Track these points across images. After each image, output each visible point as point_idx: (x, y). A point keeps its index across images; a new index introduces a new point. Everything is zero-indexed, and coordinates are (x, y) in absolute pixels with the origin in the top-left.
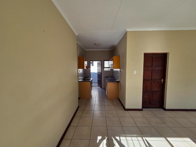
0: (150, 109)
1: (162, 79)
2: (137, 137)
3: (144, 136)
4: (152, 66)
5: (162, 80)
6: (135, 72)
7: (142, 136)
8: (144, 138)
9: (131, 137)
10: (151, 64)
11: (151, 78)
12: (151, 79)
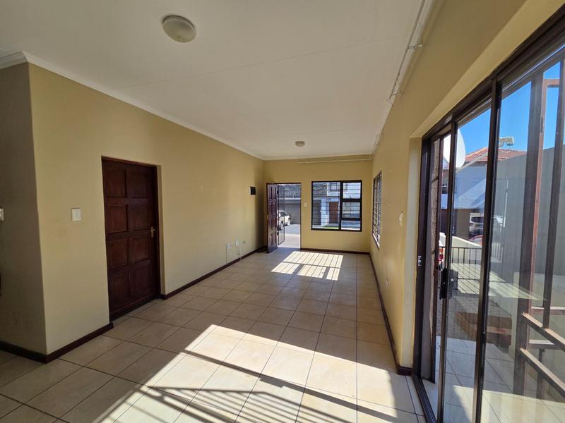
0: (131, 314)
1: (152, 228)
2: (124, 401)
3: (141, 383)
4: (126, 197)
5: (152, 230)
6: (76, 216)
7: (138, 386)
8: (144, 388)
9: (107, 416)
10: (124, 191)
11: (125, 229)
12: (127, 231)
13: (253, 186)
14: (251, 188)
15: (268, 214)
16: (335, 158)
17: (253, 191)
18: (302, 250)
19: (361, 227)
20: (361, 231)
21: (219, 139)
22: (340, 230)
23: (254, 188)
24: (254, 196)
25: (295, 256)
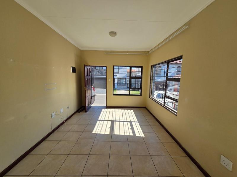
13: (74, 66)
14: (73, 67)
15: (85, 86)
16: (128, 52)
17: (74, 70)
18: (107, 107)
19: (141, 93)
20: (141, 95)
21: (35, 13)
22: (129, 95)
23: (75, 68)
24: (74, 73)
25: (105, 113)
